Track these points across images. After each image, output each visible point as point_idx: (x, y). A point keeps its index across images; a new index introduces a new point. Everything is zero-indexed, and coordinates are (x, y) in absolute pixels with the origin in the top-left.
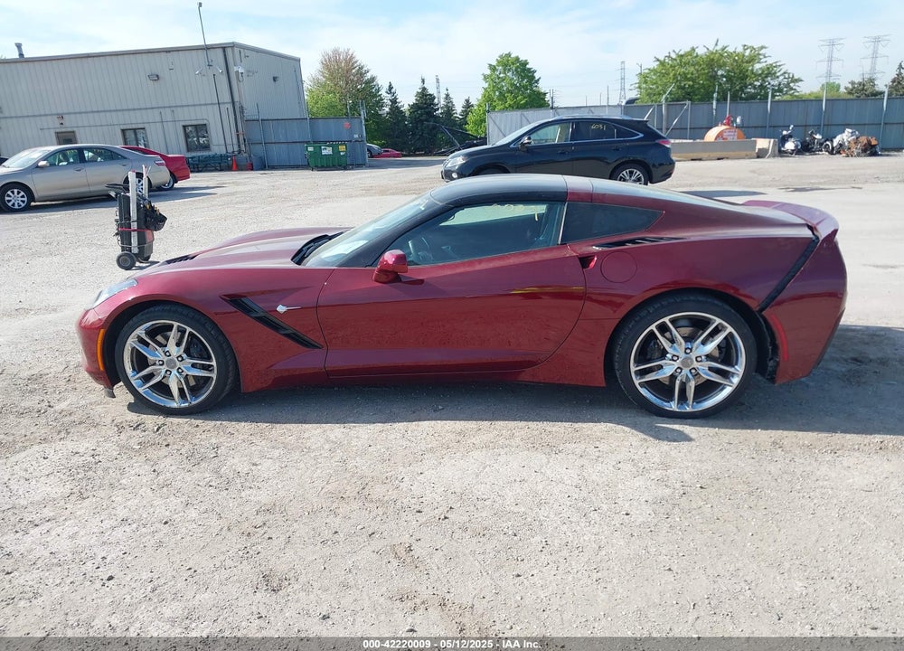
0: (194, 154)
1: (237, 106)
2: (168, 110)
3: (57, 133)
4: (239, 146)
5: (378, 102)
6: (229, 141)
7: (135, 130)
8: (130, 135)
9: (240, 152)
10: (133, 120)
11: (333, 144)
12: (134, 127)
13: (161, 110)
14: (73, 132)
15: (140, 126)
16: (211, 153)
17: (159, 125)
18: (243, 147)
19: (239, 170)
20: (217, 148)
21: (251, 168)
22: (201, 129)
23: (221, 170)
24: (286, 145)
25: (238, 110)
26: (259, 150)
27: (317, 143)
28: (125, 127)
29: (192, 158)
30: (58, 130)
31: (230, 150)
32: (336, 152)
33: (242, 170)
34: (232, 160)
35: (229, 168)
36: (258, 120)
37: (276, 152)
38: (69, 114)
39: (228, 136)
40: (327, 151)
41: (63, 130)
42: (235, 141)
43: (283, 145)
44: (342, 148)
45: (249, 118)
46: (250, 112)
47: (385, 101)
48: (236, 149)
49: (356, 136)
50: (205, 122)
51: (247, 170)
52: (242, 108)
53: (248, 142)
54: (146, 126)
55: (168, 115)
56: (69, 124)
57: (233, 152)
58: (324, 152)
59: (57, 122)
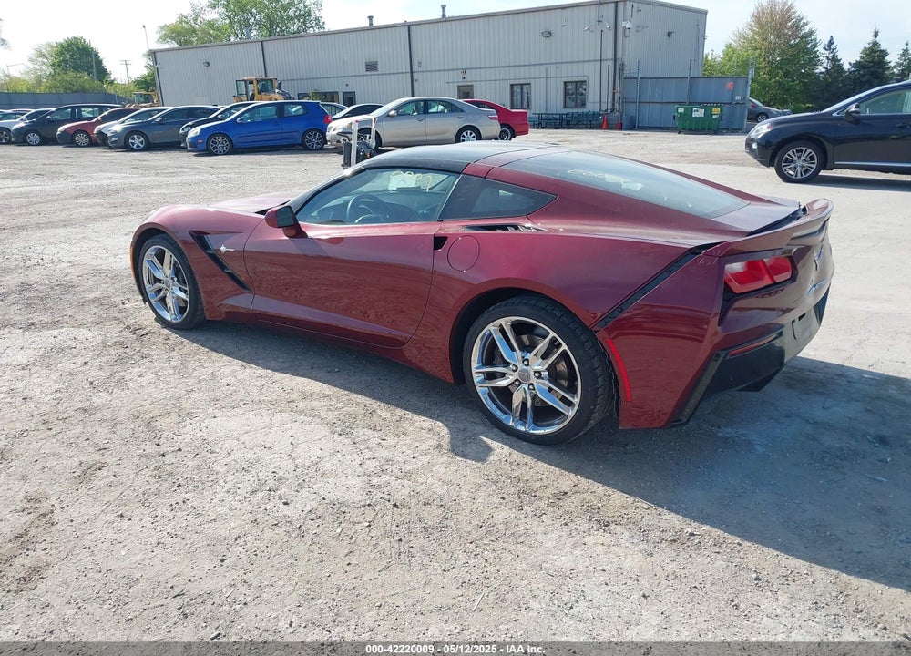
0: (570, 111)
1: (619, 62)
2: (554, 66)
3: (459, 87)
4: (613, 105)
5: (811, 60)
6: (604, 99)
7: (522, 85)
8: (517, 89)
9: (613, 110)
10: (520, 75)
11: (707, 106)
12: (522, 82)
13: (547, 66)
14: (472, 86)
15: (527, 81)
16: (585, 111)
17: (543, 81)
18: (617, 106)
19: (608, 129)
20: (592, 106)
21: (620, 128)
22: (580, 84)
23: (591, 128)
24: (660, 105)
25: (618, 65)
26: (631, 110)
27: (692, 104)
28: (512, 82)
29: (567, 114)
30: (460, 84)
31: (604, 108)
32: (708, 114)
33: (612, 129)
34: (603, 118)
35: (599, 127)
36: (636, 78)
37: (650, 112)
38: (471, 69)
39: (604, 93)
40: (699, 113)
41: (464, 84)
42: (610, 99)
43: (657, 105)
44: (716, 111)
45: (629, 76)
46: (630, 70)
47: (821, 58)
48: (610, 107)
49: (738, 98)
50: (585, 79)
51: (616, 129)
52: (623, 65)
53: (623, 101)
54: (532, 82)
55: (552, 71)
56: (470, 78)
57: (606, 110)
58: (695, 115)
59: (461, 76)
